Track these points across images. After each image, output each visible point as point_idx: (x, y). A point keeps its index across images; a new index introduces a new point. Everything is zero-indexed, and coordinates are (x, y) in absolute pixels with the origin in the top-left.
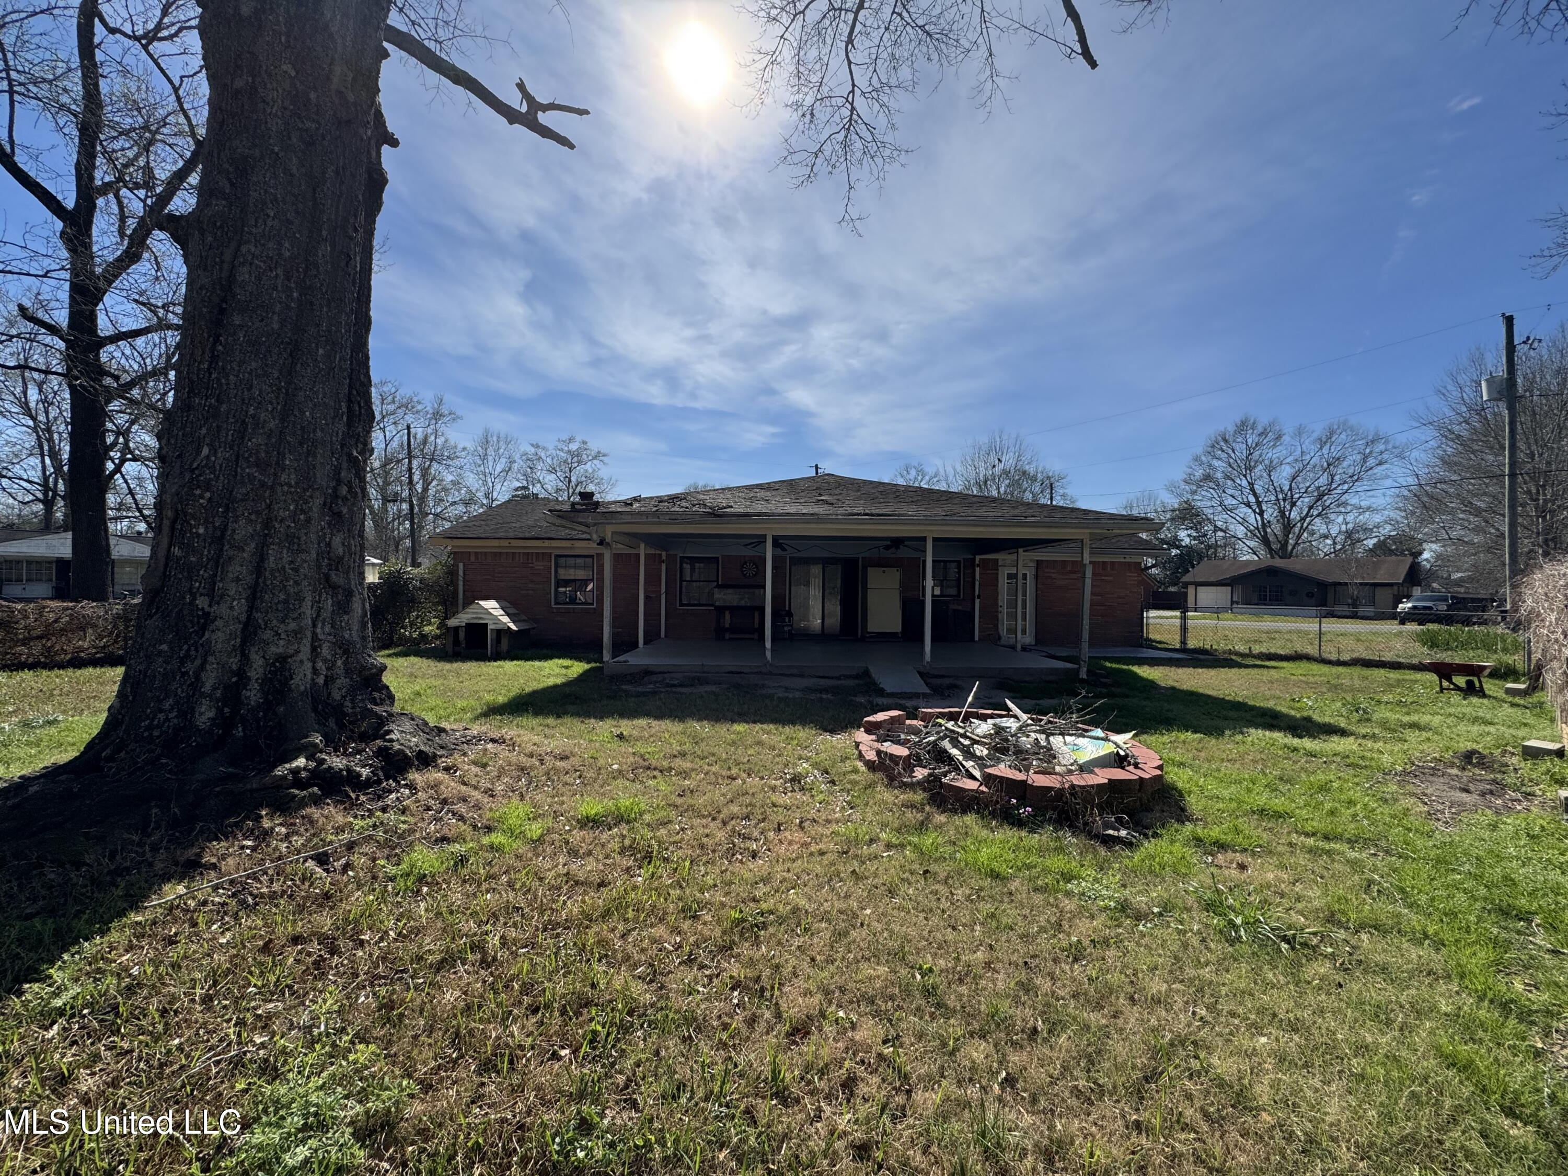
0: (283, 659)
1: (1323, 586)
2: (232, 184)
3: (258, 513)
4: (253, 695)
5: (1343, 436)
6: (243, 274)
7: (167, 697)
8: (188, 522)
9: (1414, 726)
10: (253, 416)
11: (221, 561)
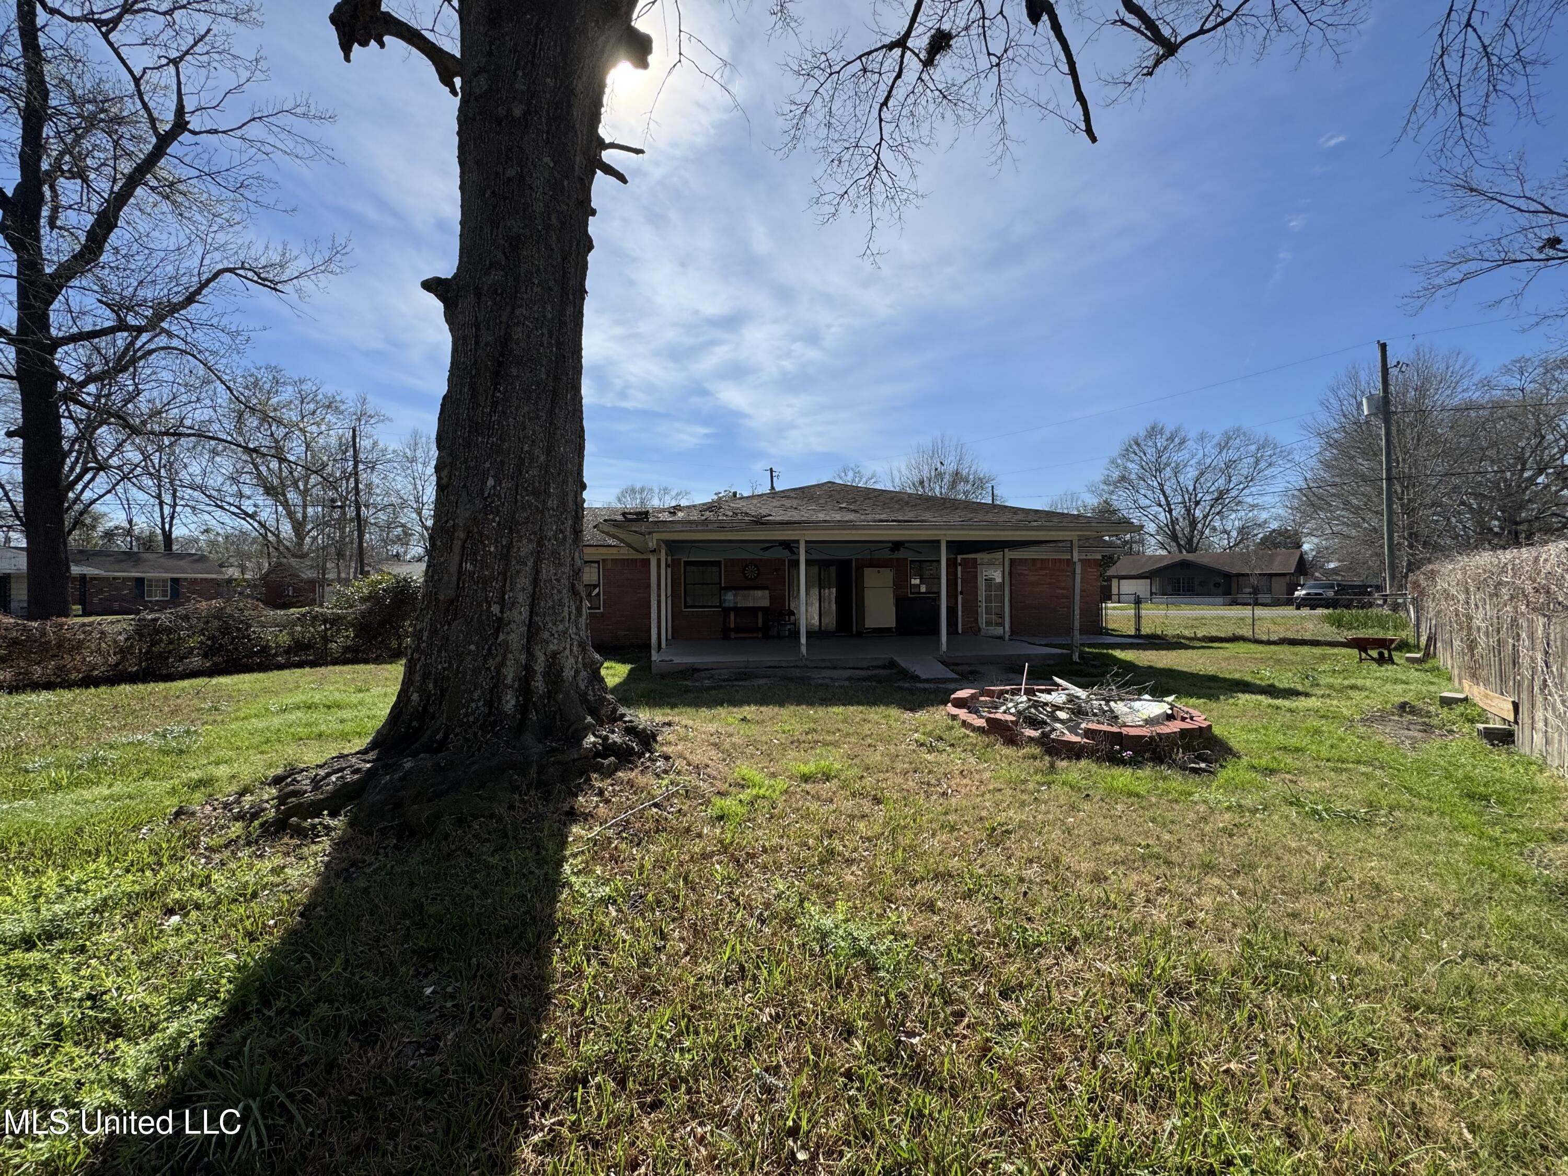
0: (554, 655)
1: (1228, 576)
2: (507, 258)
3: (535, 533)
4: (539, 684)
5: (1238, 441)
6: (518, 333)
7: (476, 689)
8: (482, 542)
9: (1353, 687)
10: (529, 452)
11: (509, 574)
